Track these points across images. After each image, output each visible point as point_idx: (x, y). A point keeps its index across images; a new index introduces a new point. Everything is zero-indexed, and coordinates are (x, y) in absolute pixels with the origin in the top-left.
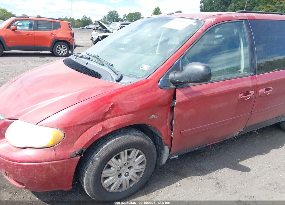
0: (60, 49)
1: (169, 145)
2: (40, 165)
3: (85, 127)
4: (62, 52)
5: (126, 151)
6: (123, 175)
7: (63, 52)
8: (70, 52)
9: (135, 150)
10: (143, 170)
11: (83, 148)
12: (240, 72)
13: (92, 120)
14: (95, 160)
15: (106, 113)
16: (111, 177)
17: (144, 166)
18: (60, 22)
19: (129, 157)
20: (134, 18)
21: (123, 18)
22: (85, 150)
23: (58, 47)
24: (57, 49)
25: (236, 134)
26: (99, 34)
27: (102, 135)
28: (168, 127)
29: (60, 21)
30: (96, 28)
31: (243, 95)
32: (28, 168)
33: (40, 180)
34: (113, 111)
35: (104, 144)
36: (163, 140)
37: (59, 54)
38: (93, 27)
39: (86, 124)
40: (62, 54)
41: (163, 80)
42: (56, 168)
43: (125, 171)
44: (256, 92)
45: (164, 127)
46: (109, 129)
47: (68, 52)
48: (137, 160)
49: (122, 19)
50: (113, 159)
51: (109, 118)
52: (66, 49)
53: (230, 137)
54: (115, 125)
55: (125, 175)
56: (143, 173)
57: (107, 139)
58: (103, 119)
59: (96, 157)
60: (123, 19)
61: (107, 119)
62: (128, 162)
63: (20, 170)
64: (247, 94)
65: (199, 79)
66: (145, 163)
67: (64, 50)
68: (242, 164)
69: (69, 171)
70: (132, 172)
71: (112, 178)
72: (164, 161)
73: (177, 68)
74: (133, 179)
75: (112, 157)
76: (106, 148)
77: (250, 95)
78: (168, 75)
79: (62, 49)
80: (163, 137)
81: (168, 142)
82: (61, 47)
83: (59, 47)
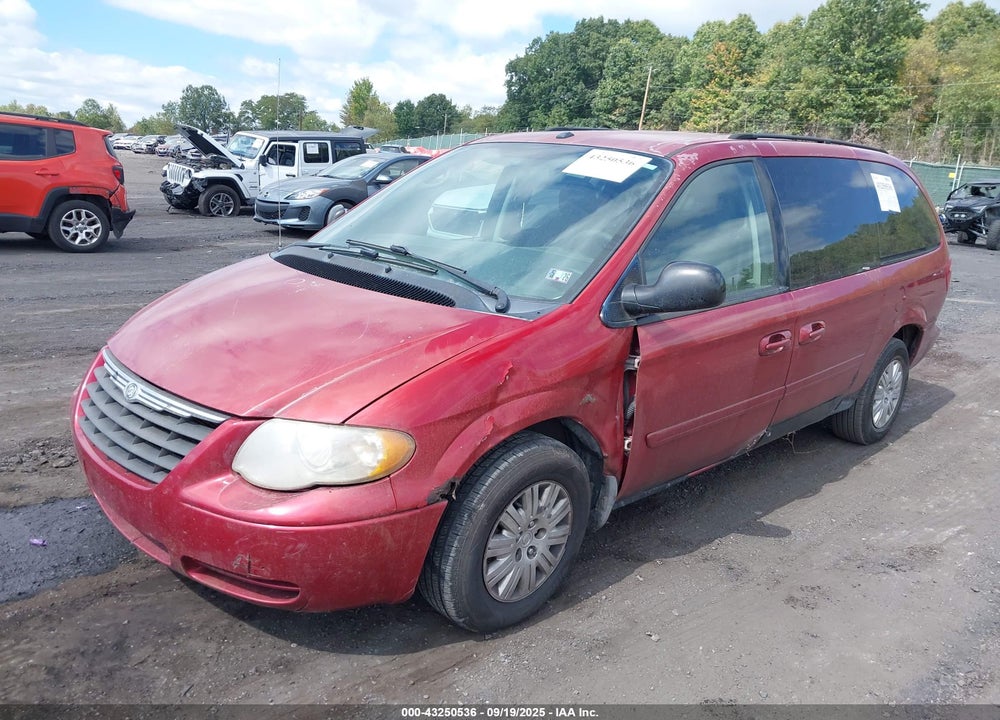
0: (74, 224)
1: (619, 474)
2: (358, 527)
3: (458, 425)
4: (82, 236)
5: (536, 487)
6: (524, 554)
7: (88, 234)
8: (112, 235)
9: (552, 484)
10: (564, 540)
11: (454, 477)
12: (752, 285)
13: (472, 407)
14: (474, 510)
15: (499, 389)
16: (502, 556)
17: (566, 529)
18: (72, 131)
19: (542, 504)
20: (282, 113)
21: (242, 114)
22: (458, 482)
23: (66, 218)
24: (65, 224)
25: (750, 443)
26: (192, 170)
27: (490, 446)
28: (619, 426)
29: (73, 126)
30: (144, 147)
31: (771, 341)
32: (325, 540)
33: (350, 571)
34: (511, 385)
35: (492, 468)
36: (605, 460)
37: (72, 242)
38: (133, 142)
39: (459, 417)
40: (83, 241)
41: (610, 307)
42: (392, 533)
43: (528, 544)
44: (795, 333)
45: (610, 426)
46: (506, 429)
47: (106, 234)
48: (554, 512)
49: (237, 115)
50: (511, 508)
51: (503, 402)
52: (99, 225)
53: (736, 454)
54: (517, 420)
55: (528, 554)
56: (563, 547)
57: (495, 457)
58: (493, 406)
59: (479, 503)
60: (240, 116)
61: (499, 405)
62: (538, 517)
63: (302, 546)
64: (777, 338)
65: (700, 300)
66: (570, 521)
67: (91, 229)
68: (769, 523)
69: (419, 542)
70: (542, 544)
71: (505, 559)
72: (605, 516)
73: (635, 276)
74: (544, 565)
75: (509, 503)
76: (498, 477)
77: (783, 342)
78: (618, 293)
79: (83, 224)
80: (605, 451)
81: (616, 464)
82: (79, 217)
83: (70, 216)
